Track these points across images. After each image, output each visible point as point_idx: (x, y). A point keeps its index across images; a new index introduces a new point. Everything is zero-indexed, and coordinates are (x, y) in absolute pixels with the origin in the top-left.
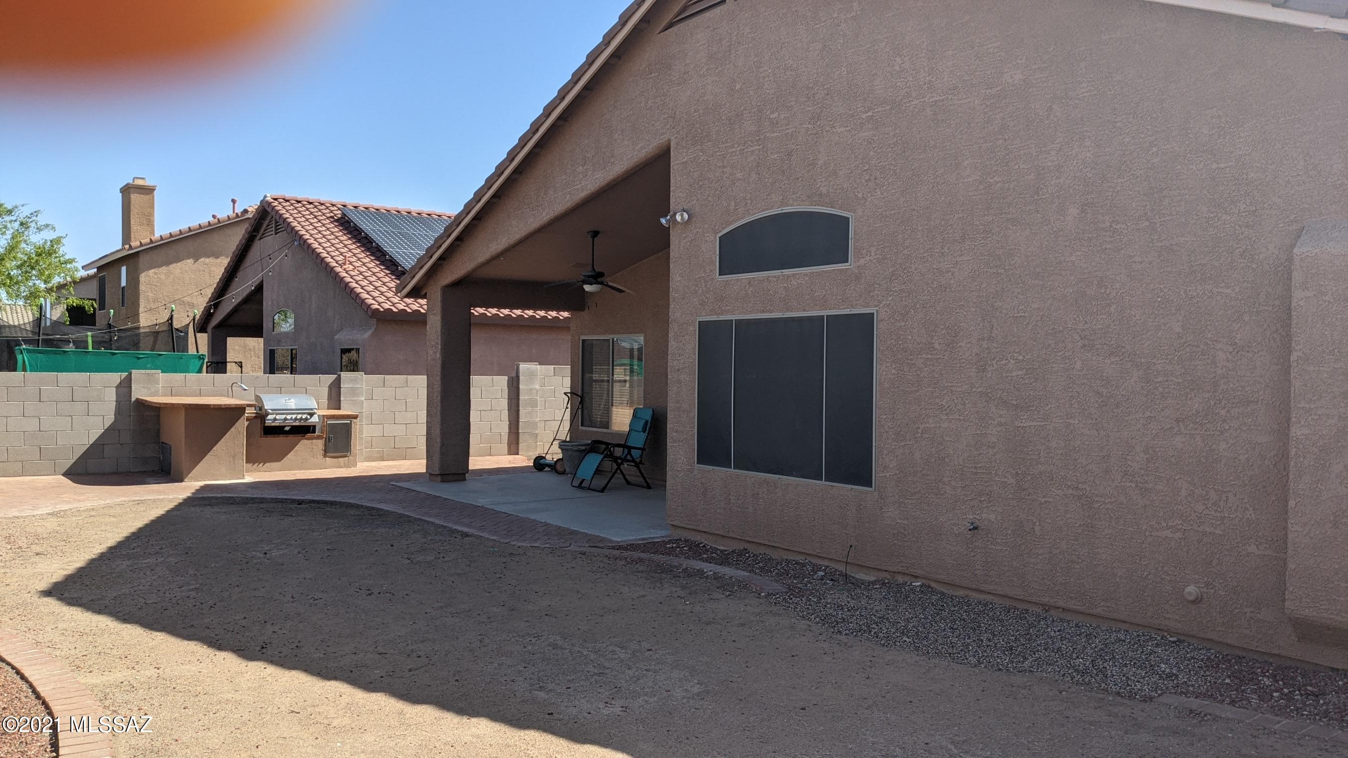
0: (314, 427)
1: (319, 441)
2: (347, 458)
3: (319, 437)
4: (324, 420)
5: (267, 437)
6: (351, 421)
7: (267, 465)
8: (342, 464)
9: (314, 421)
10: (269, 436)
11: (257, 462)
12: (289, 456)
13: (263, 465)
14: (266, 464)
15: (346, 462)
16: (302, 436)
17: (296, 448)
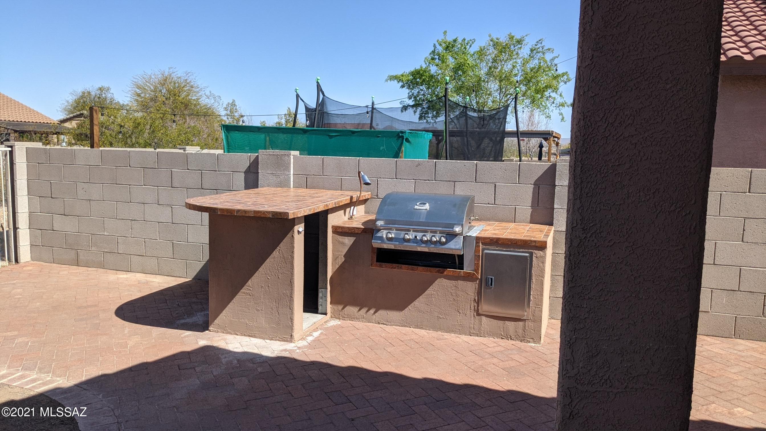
0: (461, 257)
1: (469, 284)
2: (521, 323)
3: (469, 278)
4: (477, 246)
5: (381, 266)
6: (531, 254)
7: (382, 313)
8: (512, 333)
9: (453, 247)
10: (383, 264)
11: (365, 306)
12: (416, 303)
13: (375, 312)
14: (380, 312)
15: (520, 331)
16: (438, 272)
17: (427, 292)
